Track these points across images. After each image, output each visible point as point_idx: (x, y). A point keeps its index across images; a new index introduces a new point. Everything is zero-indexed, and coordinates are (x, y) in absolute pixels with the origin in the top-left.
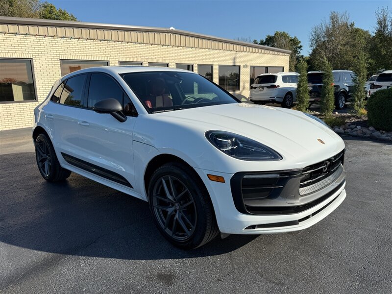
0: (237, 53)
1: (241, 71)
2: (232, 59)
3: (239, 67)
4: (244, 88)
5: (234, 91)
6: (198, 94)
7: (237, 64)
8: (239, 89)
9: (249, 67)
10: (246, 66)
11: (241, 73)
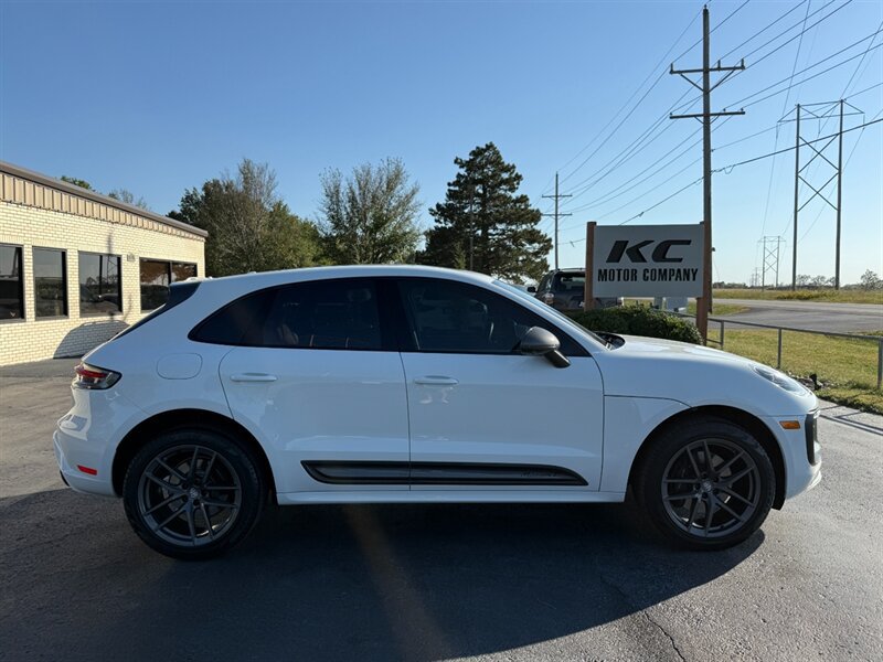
0: (114, 226)
1: (123, 267)
2: (105, 238)
3: (119, 259)
4: (130, 308)
5: (112, 314)
6: (36, 320)
7: (116, 251)
8: (120, 309)
9: (137, 261)
10: (131, 258)
11: (123, 273)
